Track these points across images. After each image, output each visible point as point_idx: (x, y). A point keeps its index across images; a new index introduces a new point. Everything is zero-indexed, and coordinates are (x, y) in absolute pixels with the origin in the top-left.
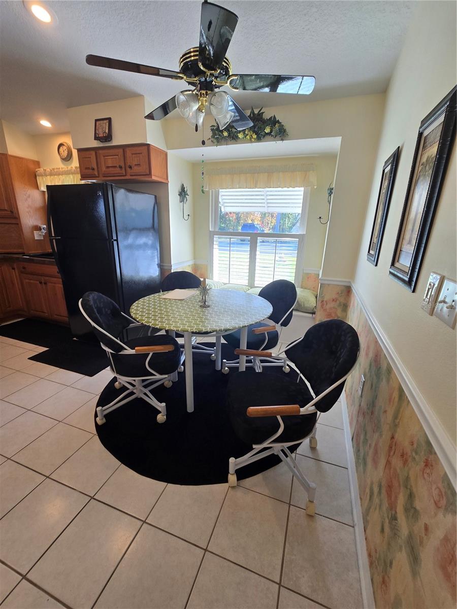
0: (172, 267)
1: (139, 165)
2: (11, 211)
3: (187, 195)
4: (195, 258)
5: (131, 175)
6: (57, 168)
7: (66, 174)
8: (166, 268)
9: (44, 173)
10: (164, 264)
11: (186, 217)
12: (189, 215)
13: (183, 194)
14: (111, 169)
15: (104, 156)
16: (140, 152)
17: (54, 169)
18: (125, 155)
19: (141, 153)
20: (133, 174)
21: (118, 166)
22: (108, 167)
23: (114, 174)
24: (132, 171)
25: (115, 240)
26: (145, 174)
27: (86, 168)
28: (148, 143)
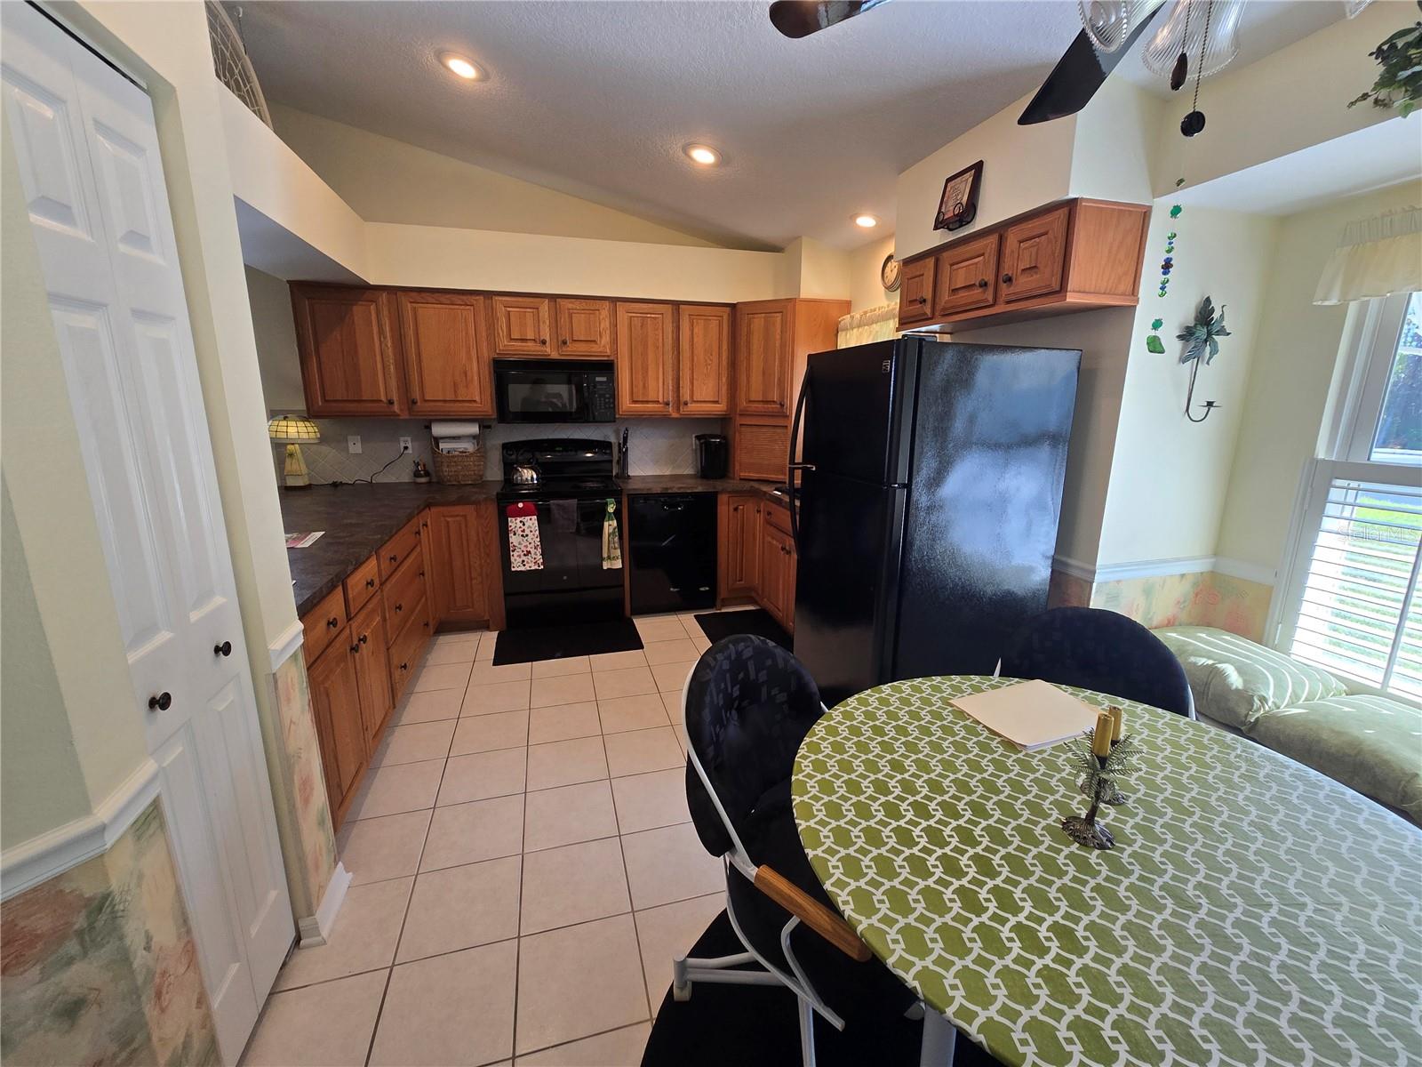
0: (1097, 578)
1: (1035, 267)
2: (781, 404)
3: (1222, 332)
4: (1217, 551)
5: (1008, 302)
6: (871, 311)
7: (883, 321)
8: (1075, 573)
9: (850, 324)
10: (1071, 561)
11: (1197, 411)
12: (1210, 404)
13: (1202, 332)
14: (962, 294)
15: (952, 265)
16: (1042, 231)
17: (866, 313)
18: (1003, 248)
19: (1046, 233)
20: (1014, 298)
21: (977, 284)
22: (955, 291)
23: (966, 304)
24: (1012, 290)
25: (904, 486)
26: (1045, 291)
27: (910, 302)
28: (1072, 195)
